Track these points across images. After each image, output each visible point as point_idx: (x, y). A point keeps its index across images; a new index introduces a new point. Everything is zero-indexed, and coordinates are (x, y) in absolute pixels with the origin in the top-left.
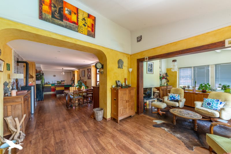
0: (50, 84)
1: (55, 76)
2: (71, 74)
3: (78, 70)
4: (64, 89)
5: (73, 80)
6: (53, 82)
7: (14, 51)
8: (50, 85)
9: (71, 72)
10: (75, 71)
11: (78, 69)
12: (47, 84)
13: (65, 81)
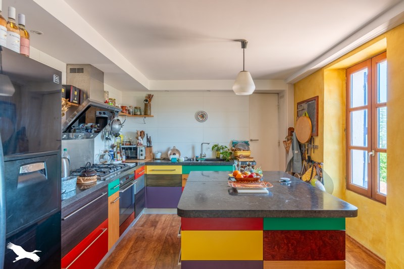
0: (178, 163)
1: (202, 116)
6: (193, 148)
8: (179, 170)
12: (166, 161)
13: (251, 144)
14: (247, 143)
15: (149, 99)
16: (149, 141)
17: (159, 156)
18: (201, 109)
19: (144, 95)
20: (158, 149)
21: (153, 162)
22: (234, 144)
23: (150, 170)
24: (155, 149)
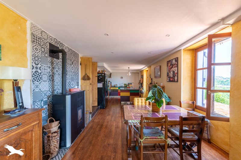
0: (117, 87)
1: (122, 78)
2: (138, 75)
3: (147, 69)
4: (129, 95)
5: (141, 83)
6: (120, 84)
7: (32, 24)
9: (138, 73)
10: (144, 71)
11: (148, 67)
12: (114, 87)
13: (132, 84)
14: (131, 83)
15: (111, 74)
16: (111, 83)
17: (113, 86)
18: (122, 76)
19: (110, 73)
20: (113, 84)
21: (112, 87)
22: (129, 83)
23: (112, 88)
24: (112, 85)
